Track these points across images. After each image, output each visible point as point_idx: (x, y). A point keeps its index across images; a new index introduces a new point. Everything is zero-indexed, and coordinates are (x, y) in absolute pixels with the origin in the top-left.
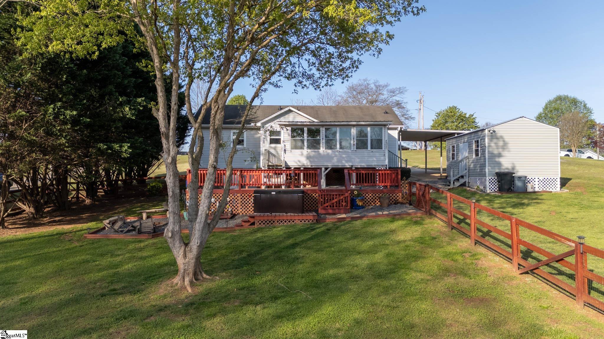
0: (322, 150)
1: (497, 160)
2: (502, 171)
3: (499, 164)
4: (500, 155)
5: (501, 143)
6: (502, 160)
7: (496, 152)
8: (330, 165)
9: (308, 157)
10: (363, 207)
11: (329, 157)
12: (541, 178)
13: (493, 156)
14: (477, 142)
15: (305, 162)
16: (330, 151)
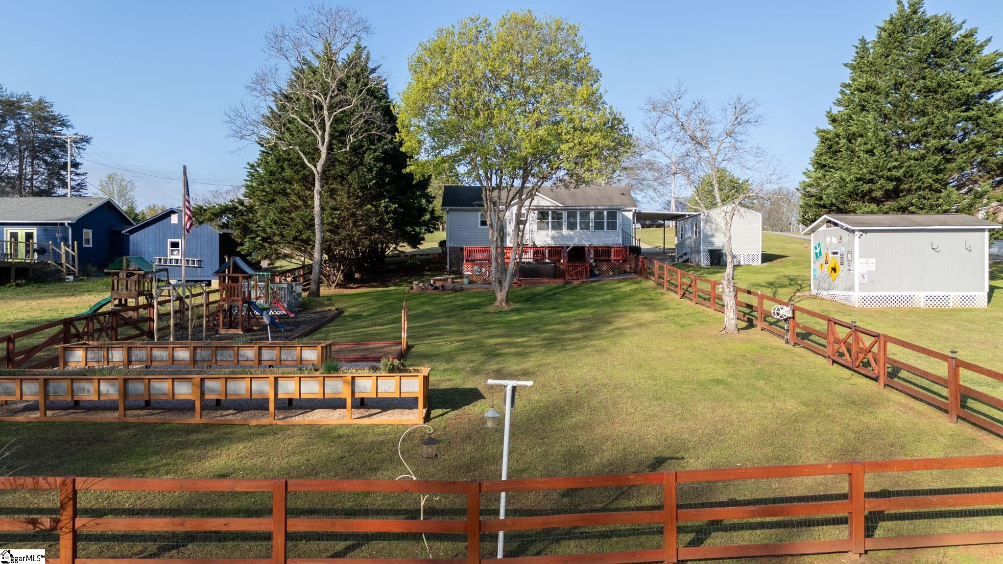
0: (565, 231)
1: (710, 239)
2: (714, 248)
3: (712, 243)
4: (713, 236)
5: (714, 226)
6: (714, 240)
7: (709, 233)
8: (571, 244)
9: (553, 238)
10: (599, 275)
11: (570, 237)
12: (746, 254)
13: (707, 237)
14: (696, 224)
15: (551, 242)
16: (571, 232)
